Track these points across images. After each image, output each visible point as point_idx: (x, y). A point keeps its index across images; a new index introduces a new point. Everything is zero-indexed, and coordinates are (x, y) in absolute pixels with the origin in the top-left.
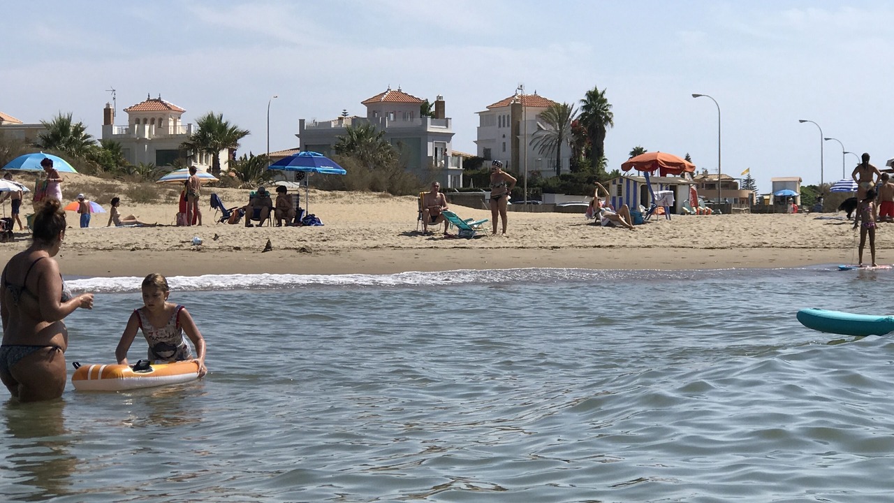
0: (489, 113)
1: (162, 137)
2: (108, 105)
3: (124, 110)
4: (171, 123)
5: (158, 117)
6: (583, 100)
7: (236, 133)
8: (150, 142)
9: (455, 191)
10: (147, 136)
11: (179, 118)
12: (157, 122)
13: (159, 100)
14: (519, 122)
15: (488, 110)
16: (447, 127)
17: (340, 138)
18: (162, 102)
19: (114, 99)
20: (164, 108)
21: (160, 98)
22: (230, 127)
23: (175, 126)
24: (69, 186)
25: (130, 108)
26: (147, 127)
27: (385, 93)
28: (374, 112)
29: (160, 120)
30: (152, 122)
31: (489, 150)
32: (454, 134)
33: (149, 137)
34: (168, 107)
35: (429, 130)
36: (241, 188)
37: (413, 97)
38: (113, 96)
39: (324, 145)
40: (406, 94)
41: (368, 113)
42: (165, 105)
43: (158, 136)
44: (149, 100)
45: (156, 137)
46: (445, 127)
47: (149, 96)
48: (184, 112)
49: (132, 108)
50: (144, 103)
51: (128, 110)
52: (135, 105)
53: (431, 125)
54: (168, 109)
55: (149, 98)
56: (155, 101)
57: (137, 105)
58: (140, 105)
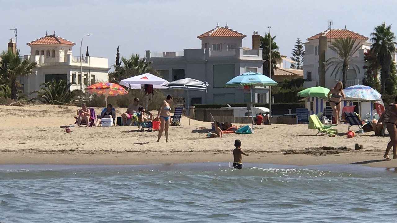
0: (309, 44)
1: (49, 64)
2: (11, 40)
3: (27, 44)
4: (62, 54)
5: (51, 49)
6: (374, 34)
9: (228, 106)
11: (70, 50)
12: (51, 52)
13: (54, 36)
14: (324, 51)
15: (308, 41)
18: (55, 38)
19: (16, 36)
20: (56, 42)
21: (54, 35)
23: (65, 56)
25: (32, 42)
26: (39, 57)
27: (214, 30)
28: (206, 45)
29: (54, 51)
30: (43, 53)
31: (311, 73)
33: (39, 65)
35: (241, 58)
37: (236, 32)
38: (15, 33)
40: (231, 30)
41: (203, 45)
42: (58, 40)
43: (46, 64)
44: (46, 36)
45: (44, 65)
46: (257, 56)
47: (47, 33)
48: (74, 45)
49: (33, 42)
50: (43, 38)
51: (30, 44)
52: (36, 40)
53: (244, 54)
54: (58, 43)
55: (46, 35)
56: (51, 36)
57: (38, 40)
58: (40, 39)
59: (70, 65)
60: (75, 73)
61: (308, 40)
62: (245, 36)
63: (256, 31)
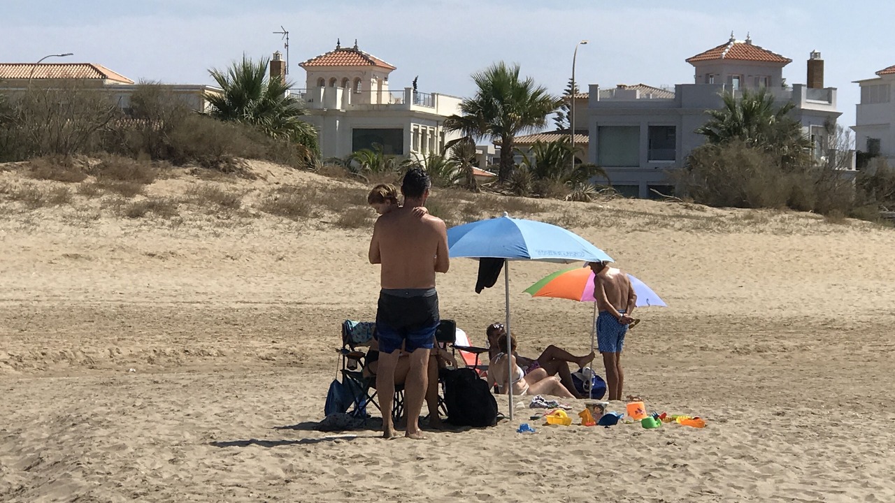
0: (878, 82)
1: (363, 108)
2: (276, 55)
3: (299, 65)
4: (374, 87)
5: (354, 76)
7: (545, 100)
8: (343, 116)
10: (339, 106)
11: (386, 79)
12: (351, 83)
13: (355, 50)
15: (877, 77)
16: (830, 102)
17: (714, 115)
18: (360, 54)
19: (287, 46)
20: (364, 62)
21: (356, 46)
22: (532, 91)
23: (379, 91)
24: (280, 191)
25: (309, 61)
26: (340, 92)
27: (725, 46)
28: (708, 76)
29: (357, 81)
30: (344, 84)
31: (877, 141)
32: (841, 114)
33: (342, 108)
34: (370, 61)
35: (803, 106)
36: (569, 200)
37: (770, 52)
38: (285, 41)
39: (625, 127)
40: (759, 48)
41: (697, 77)
42: (365, 58)
43: (356, 107)
44: (338, 49)
45: (353, 108)
46: (827, 102)
47: (339, 43)
48: (393, 70)
49: (313, 62)
50: (331, 54)
51: (306, 65)
52: (318, 57)
53: (807, 98)
54: (370, 64)
55: (338, 47)
56: (349, 51)
57: (321, 57)
58: (326, 56)
59: (411, 109)
60: (417, 127)
61: (877, 73)
62: (788, 61)
63: (816, 52)
